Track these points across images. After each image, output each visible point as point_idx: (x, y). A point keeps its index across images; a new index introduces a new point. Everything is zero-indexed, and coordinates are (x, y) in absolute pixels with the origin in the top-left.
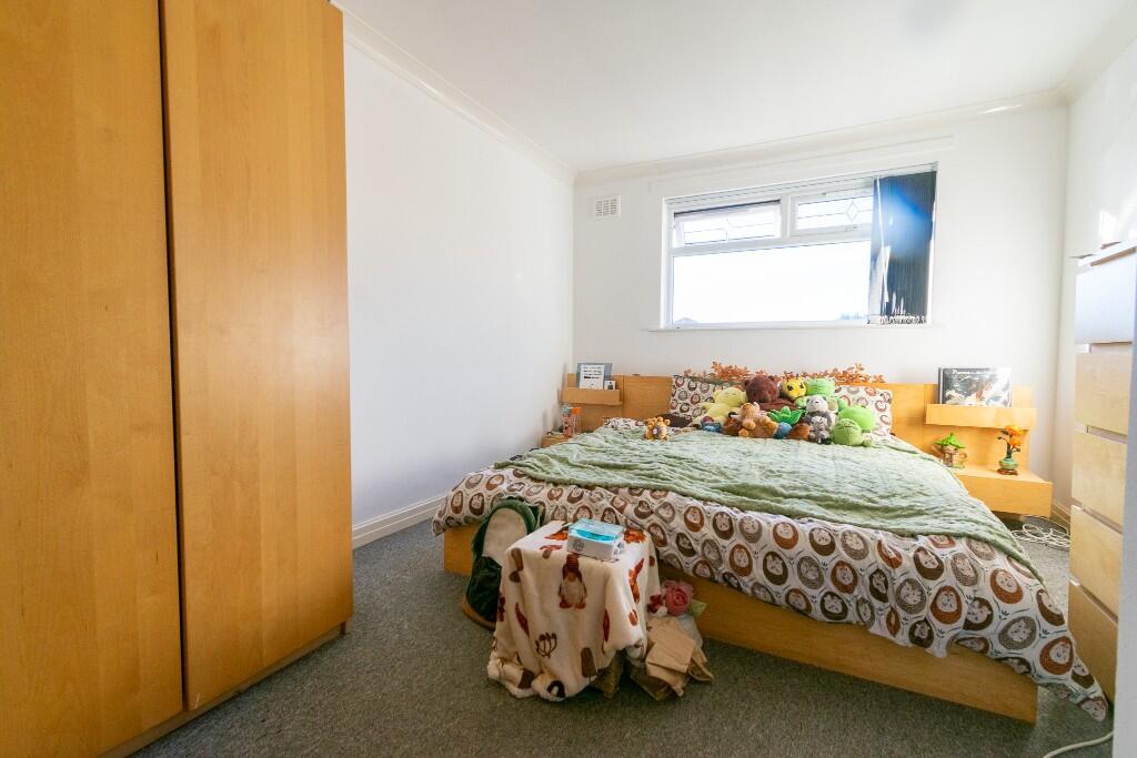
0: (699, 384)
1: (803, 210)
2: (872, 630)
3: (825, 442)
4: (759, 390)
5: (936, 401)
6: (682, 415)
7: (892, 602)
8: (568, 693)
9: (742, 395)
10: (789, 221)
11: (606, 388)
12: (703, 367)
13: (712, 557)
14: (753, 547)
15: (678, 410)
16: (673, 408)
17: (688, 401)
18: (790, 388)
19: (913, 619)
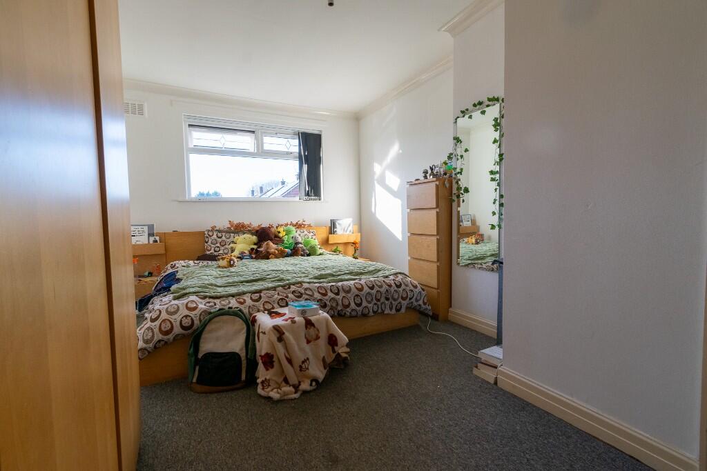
0: (224, 234)
1: (267, 140)
2: (385, 312)
3: (308, 255)
4: (263, 235)
5: (331, 233)
6: (216, 253)
7: (391, 300)
8: (320, 381)
9: (254, 238)
10: (259, 144)
11: (151, 242)
12: (223, 224)
13: (334, 305)
14: (349, 295)
15: (212, 251)
16: (209, 251)
17: (218, 245)
18: (279, 232)
19: (396, 303)
